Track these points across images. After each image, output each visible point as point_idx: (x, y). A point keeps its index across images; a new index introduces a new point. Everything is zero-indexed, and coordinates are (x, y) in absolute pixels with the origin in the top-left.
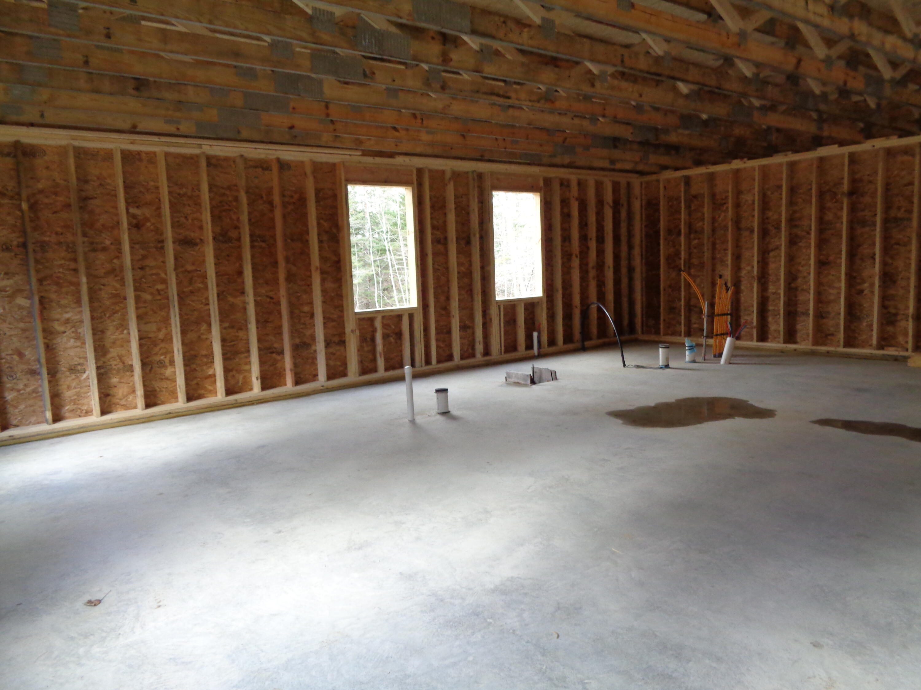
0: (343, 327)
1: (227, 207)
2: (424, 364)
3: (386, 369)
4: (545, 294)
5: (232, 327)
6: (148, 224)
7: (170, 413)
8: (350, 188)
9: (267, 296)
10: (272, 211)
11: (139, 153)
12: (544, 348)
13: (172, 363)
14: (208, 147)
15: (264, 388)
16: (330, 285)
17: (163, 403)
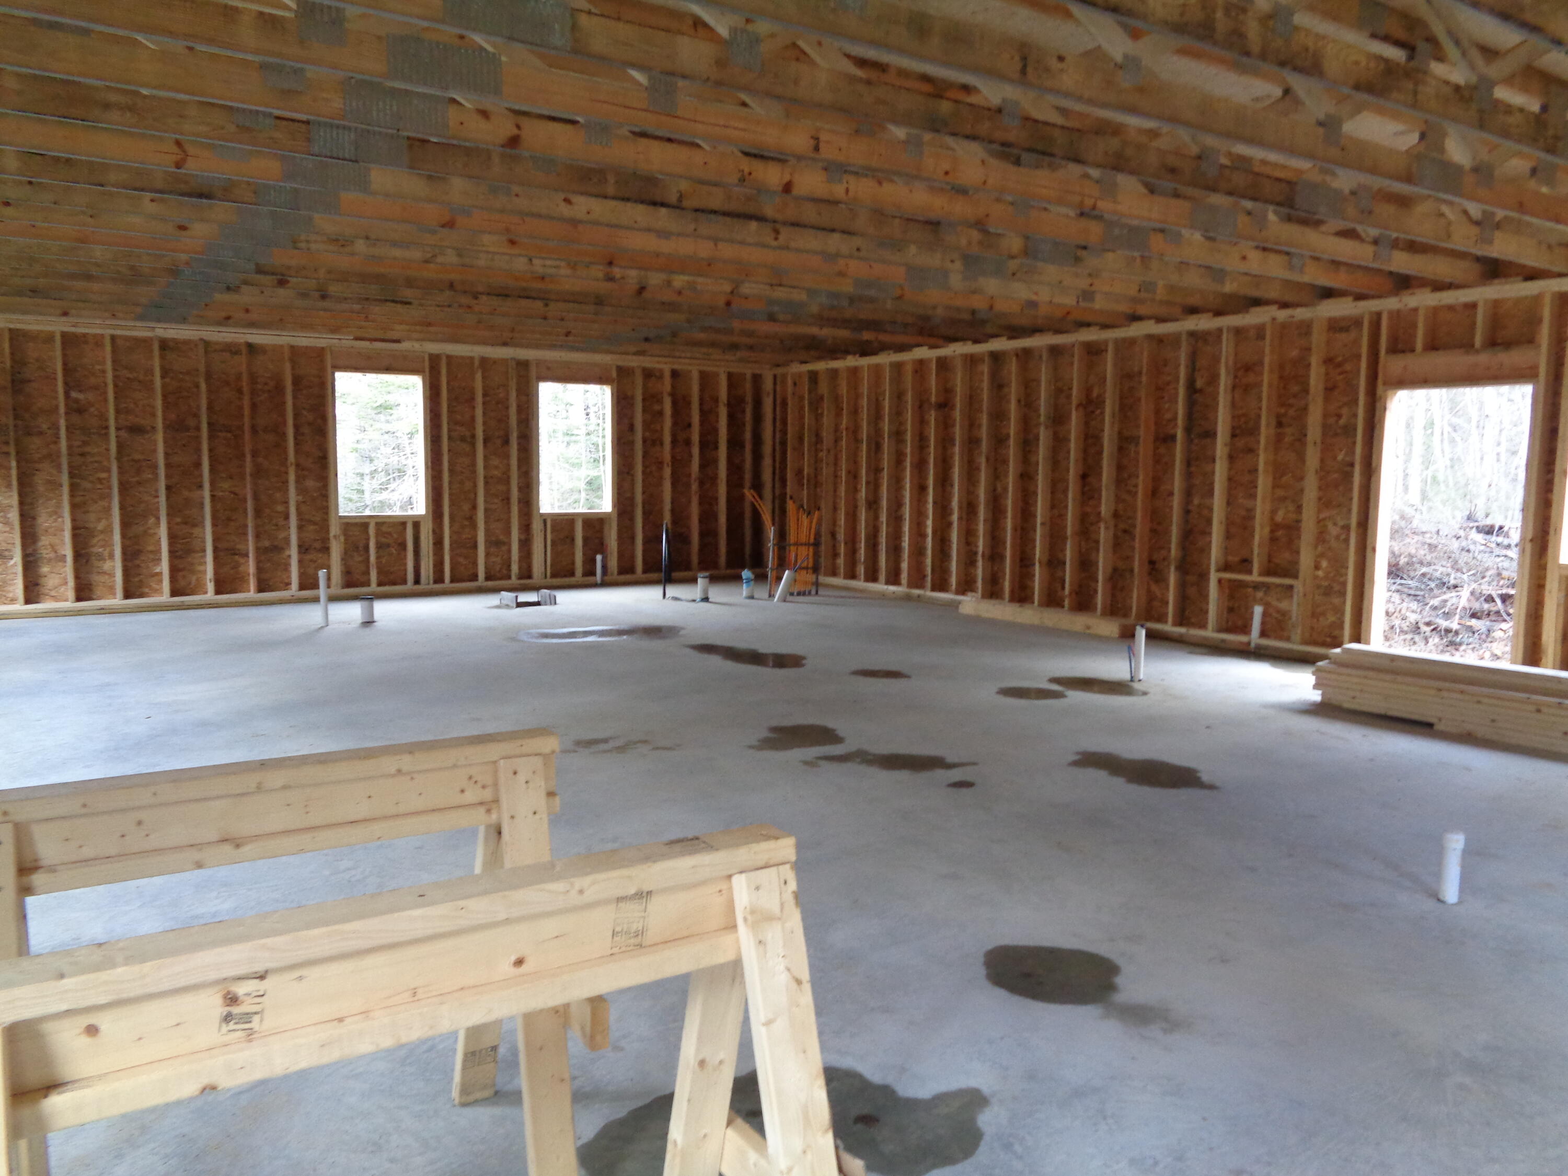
0: (328, 532)
1: (185, 394)
2: (431, 582)
3: (380, 584)
4: (616, 509)
5: (186, 523)
6: (92, 409)
7: (102, 609)
8: (338, 375)
9: (231, 492)
10: (240, 399)
11: (85, 335)
12: (612, 574)
13: (112, 556)
14: (162, 330)
15: (218, 592)
16: (310, 483)
17: (99, 598)
